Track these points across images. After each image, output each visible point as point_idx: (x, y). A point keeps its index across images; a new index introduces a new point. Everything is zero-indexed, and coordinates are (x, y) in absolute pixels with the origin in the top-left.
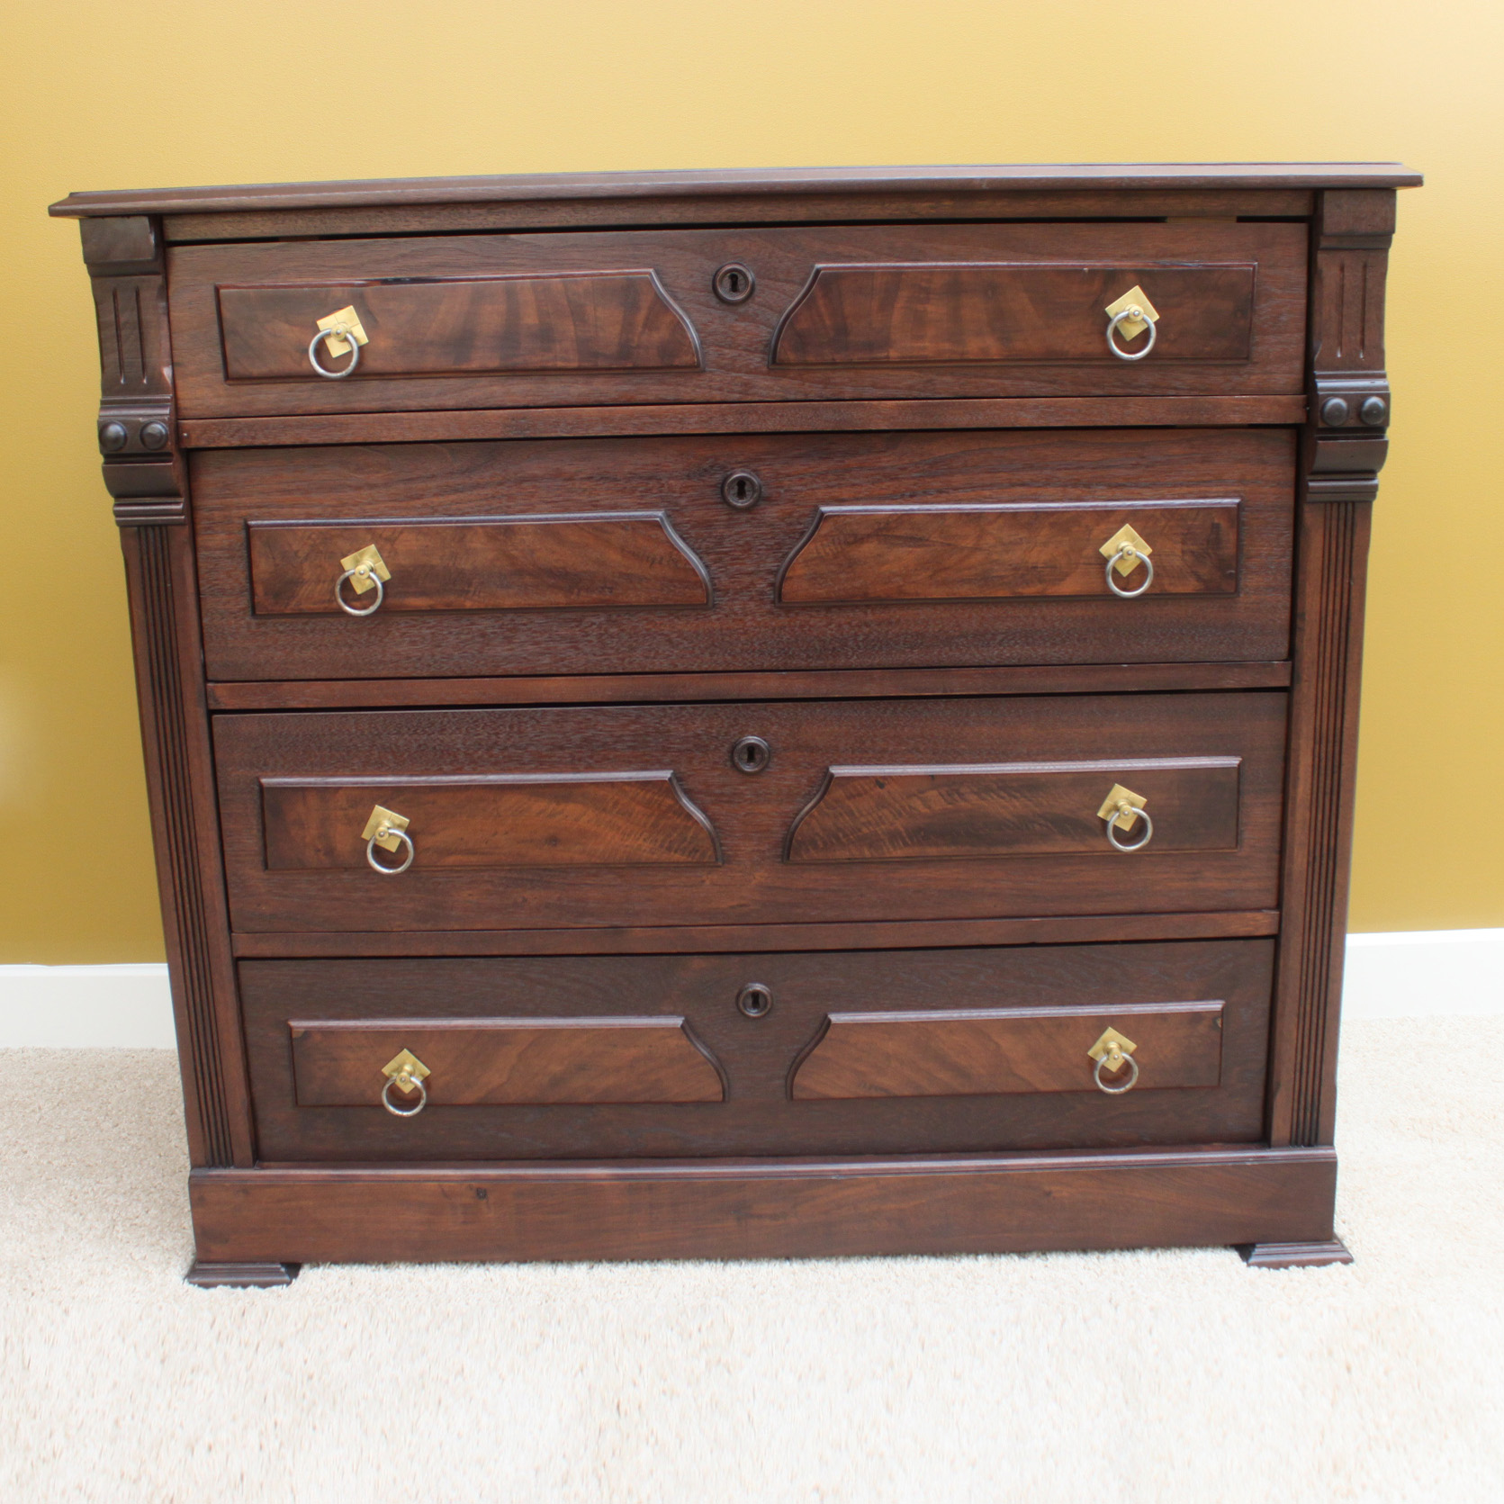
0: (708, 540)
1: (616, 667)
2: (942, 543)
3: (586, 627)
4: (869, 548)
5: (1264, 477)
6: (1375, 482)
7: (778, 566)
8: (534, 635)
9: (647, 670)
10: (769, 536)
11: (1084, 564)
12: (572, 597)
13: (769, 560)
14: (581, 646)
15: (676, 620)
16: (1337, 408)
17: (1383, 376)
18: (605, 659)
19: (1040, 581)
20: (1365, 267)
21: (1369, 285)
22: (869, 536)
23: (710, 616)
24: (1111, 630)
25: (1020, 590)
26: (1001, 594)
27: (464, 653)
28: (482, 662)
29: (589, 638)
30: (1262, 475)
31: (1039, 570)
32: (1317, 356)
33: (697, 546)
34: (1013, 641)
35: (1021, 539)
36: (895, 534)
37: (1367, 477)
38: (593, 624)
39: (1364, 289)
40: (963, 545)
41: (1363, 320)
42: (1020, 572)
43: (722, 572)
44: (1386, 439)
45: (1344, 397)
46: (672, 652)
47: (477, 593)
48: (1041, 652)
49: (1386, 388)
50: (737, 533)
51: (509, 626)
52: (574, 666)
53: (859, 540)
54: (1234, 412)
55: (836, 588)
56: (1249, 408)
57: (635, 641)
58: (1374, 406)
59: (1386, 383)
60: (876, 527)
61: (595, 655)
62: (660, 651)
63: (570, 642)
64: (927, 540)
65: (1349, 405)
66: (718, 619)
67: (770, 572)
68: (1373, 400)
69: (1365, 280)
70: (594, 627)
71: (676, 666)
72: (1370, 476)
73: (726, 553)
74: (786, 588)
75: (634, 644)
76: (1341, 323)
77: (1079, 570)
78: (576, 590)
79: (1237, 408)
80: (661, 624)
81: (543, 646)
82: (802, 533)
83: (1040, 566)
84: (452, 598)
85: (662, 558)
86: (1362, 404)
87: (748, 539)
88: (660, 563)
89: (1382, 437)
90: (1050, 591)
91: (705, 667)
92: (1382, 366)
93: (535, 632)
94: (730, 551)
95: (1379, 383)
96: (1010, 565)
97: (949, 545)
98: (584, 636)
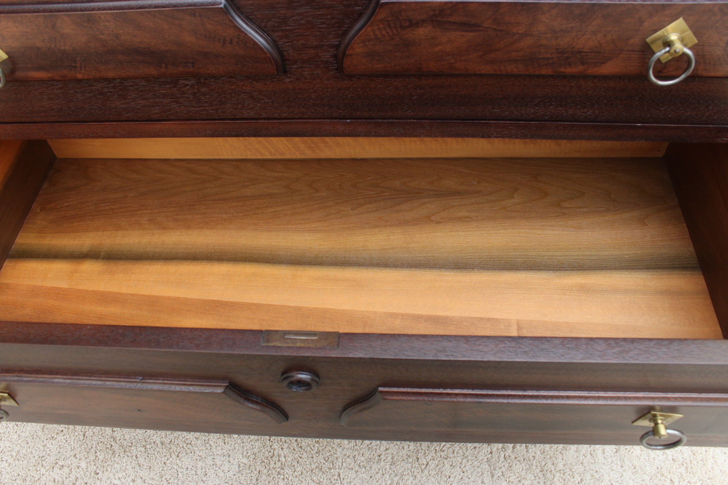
0: (273, 20)
1: (213, 115)
2: (495, 29)
3: (182, 88)
4: (422, 32)
7: (339, 41)
8: (141, 93)
9: (238, 117)
10: (329, 17)
11: (629, 51)
12: (162, 70)
13: (331, 37)
14: (181, 100)
15: (255, 82)
18: (203, 110)
19: (583, 64)
22: (424, 21)
23: (283, 80)
24: (637, 99)
25: (562, 70)
26: (544, 72)
27: (92, 105)
28: (108, 112)
29: (186, 95)
31: (583, 54)
33: (263, 24)
34: (549, 104)
35: (572, 28)
36: (449, 20)
38: (186, 85)
40: (515, 31)
42: (566, 55)
43: (289, 46)
46: (256, 105)
47: (83, 68)
48: (571, 112)
50: (299, 14)
51: (120, 87)
52: (180, 115)
53: (413, 24)
55: (393, 64)
57: (224, 97)
60: (431, 13)
61: (194, 107)
62: (246, 104)
63: (172, 98)
64: (480, 26)
66: (291, 82)
67: (332, 46)
70: (188, 87)
71: (261, 115)
73: (291, 31)
74: (347, 62)
75: (223, 100)
77: (622, 56)
78: (163, 65)
80: (243, 85)
81: (151, 101)
82: (360, 15)
83: (585, 50)
84: (65, 72)
85: (231, 40)
87: (309, 19)
88: (231, 43)
90: (590, 71)
91: (284, 115)
93: (141, 91)
94: (295, 29)
96: (557, 49)
97: (501, 31)
98: (181, 94)
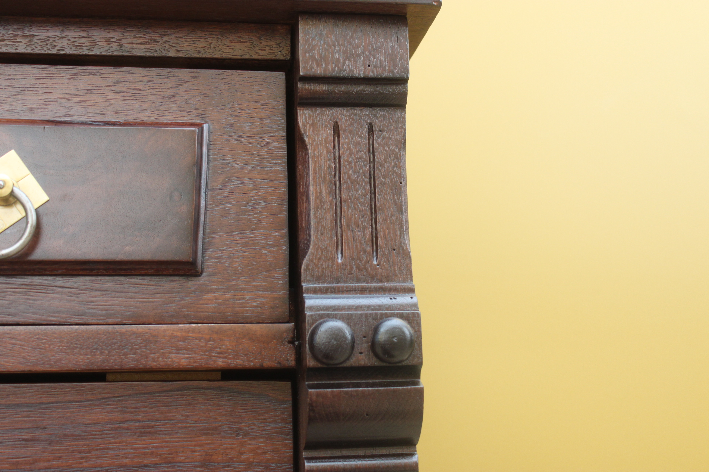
5: (244, 457)
6: (414, 459)
16: (337, 335)
17: (411, 290)
20: (371, 130)
21: (380, 157)
30: (242, 453)
32: (305, 262)
37: (399, 451)
39: (372, 163)
41: (374, 208)
44: (421, 386)
45: (347, 319)
49: (415, 305)
54: (179, 350)
56: (203, 343)
58: (396, 332)
59: (414, 300)
65: (353, 331)
68: (396, 322)
69: (372, 151)
72: (406, 451)
76: (338, 213)
79: (182, 344)
86: (376, 330)
89: (417, 383)
92: (409, 276)
95: (403, 300)
